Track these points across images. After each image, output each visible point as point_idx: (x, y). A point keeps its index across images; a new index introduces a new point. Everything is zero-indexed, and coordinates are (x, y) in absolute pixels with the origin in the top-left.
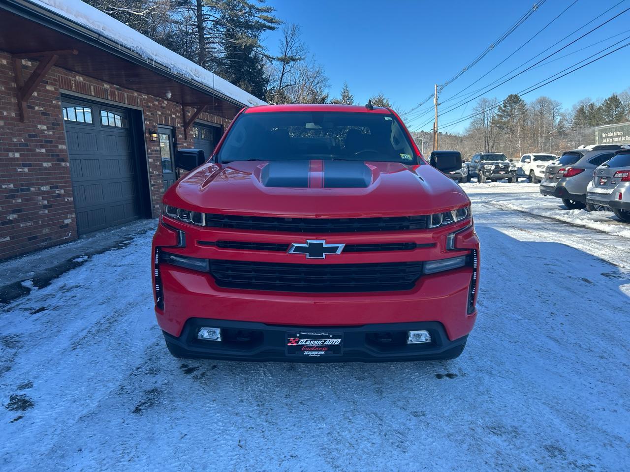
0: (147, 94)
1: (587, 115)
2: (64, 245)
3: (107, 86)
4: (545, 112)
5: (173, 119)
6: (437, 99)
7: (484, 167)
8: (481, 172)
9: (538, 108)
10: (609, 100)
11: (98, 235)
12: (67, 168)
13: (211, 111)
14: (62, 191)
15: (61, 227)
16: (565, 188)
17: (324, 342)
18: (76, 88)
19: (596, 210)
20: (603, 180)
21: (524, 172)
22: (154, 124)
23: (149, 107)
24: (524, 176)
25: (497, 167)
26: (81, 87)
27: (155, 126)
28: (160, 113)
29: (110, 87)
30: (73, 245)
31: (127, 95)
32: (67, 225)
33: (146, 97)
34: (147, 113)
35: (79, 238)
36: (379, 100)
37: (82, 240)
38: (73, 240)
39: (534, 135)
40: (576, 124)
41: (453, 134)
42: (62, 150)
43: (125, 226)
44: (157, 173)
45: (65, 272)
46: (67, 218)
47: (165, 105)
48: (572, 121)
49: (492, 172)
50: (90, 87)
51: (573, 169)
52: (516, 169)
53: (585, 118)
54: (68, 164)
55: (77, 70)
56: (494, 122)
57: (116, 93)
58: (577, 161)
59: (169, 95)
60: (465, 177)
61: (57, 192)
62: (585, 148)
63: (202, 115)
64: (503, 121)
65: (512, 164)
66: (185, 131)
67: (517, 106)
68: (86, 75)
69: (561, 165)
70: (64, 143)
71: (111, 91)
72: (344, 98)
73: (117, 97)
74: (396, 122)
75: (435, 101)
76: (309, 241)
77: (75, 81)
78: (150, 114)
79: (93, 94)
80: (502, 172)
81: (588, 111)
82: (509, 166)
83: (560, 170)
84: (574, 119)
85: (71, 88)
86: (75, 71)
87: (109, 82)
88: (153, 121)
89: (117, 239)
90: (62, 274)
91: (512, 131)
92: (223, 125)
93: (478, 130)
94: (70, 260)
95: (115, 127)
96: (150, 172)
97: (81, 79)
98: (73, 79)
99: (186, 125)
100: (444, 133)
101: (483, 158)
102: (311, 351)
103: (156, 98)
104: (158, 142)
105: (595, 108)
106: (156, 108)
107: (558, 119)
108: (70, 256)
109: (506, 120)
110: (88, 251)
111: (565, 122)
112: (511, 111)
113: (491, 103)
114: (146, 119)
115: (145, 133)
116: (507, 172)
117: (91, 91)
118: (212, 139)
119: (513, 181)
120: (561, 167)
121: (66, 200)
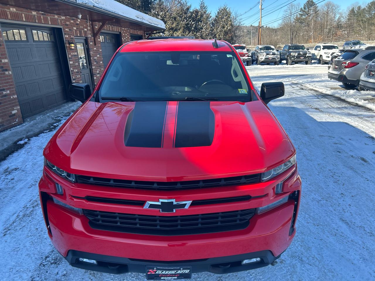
0: (65, 15)
1: (356, 14)
2: (14, 128)
3: (34, 13)
4: (329, 12)
5: (85, 32)
6: (261, 6)
7: (290, 54)
8: (289, 57)
9: (325, 9)
10: (370, 4)
11: (38, 118)
12: (10, 75)
13: (112, 24)
14: (8, 92)
15: (10, 116)
16: (345, 76)
17: (177, 272)
18: (11, 17)
19: (364, 90)
20: (372, 73)
21: (316, 57)
22: (72, 37)
23: (67, 25)
24: (316, 59)
25: (299, 54)
26: (15, 16)
27: (73, 38)
28: (75, 28)
29: (37, 13)
30: (20, 128)
31: (50, 18)
32: (14, 115)
33: (64, 18)
34: (66, 30)
35: (24, 122)
36: (224, 9)
37: (26, 123)
38: (19, 124)
39: (322, 27)
40: (349, 19)
41: (271, 27)
42: (5, 63)
43: (57, 109)
44: (77, 71)
45: (10, 154)
46: (14, 110)
47: (79, 23)
48: (346, 18)
49: (295, 57)
50: (22, 15)
51: (351, 63)
52: (311, 55)
53: (354, 15)
54: (10, 73)
55: (10, 4)
56: (297, 19)
57: (42, 17)
58: (354, 57)
59: (80, 16)
60: (278, 61)
61: (4, 93)
62: (360, 48)
63: (106, 27)
64: (303, 18)
65: (309, 52)
66: (94, 39)
67: (312, 8)
68: (19, 7)
69: (343, 60)
70: (6, 58)
71: (37, 16)
72: (201, 8)
73: (42, 20)
74: (235, 59)
75: (260, 6)
76: (161, 200)
77: (10, 12)
78: (68, 30)
79: (24, 19)
80: (302, 58)
81: (357, 11)
82: (307, 54)
83: (342, 64)
84: (347, 16)
85: (7, 17)
86: (10, 5)
87: (35, 10)
88: (71, 35)
89: (50, 121)
90: (8, 156)
91: (308, 25)
92: (121, 32)
93: (286, 25)
94: (15, 143)
95: (44, 41)
96: (72, 71)
97: (14, 10)
98: (8, 10)
99: (95, 35)
100: (265, 26)
101: (290, 48)
102: (167, 277)
103: (71, 18)
104: (76, 49)
105: (361, 9)
106: (72, 25)
107: (338, 16)
108: (16, 139)
109: (305, 17)
110: (29, 134)
111: (342, 18)
112: (308, 12)
113: (296, 6)
114: (65, 34)
115: (66, 43)
116: (305, 57)
117: (22, 18)
118: (114, 42)
119: (308, 63)
120: (343, 61)
121: (12, 97)
